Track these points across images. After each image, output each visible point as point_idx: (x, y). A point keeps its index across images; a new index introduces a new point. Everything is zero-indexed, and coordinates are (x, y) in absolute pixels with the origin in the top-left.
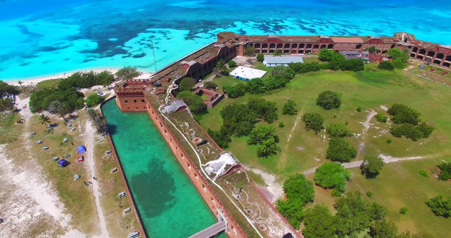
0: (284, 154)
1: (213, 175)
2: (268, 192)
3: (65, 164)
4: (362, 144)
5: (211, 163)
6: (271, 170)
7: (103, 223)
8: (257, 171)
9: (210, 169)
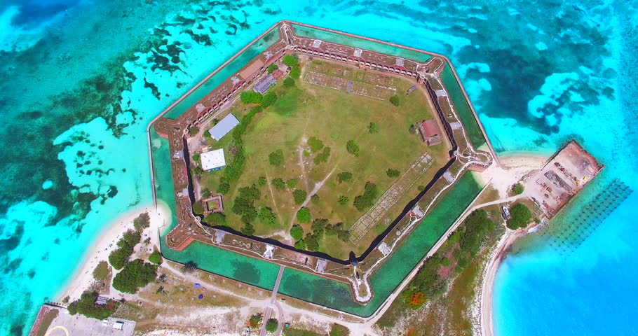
0: (278, 215)
1: (270, 258)
2: (287, 241)
3: (201, 296)
4: (306, 183)
5: (265, 253)
6: (280, 228)
7: (248, 299)
8: (276, 234)
9: (267, 256)
